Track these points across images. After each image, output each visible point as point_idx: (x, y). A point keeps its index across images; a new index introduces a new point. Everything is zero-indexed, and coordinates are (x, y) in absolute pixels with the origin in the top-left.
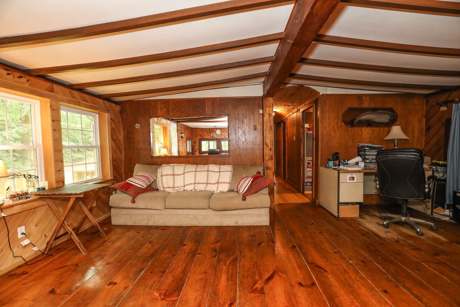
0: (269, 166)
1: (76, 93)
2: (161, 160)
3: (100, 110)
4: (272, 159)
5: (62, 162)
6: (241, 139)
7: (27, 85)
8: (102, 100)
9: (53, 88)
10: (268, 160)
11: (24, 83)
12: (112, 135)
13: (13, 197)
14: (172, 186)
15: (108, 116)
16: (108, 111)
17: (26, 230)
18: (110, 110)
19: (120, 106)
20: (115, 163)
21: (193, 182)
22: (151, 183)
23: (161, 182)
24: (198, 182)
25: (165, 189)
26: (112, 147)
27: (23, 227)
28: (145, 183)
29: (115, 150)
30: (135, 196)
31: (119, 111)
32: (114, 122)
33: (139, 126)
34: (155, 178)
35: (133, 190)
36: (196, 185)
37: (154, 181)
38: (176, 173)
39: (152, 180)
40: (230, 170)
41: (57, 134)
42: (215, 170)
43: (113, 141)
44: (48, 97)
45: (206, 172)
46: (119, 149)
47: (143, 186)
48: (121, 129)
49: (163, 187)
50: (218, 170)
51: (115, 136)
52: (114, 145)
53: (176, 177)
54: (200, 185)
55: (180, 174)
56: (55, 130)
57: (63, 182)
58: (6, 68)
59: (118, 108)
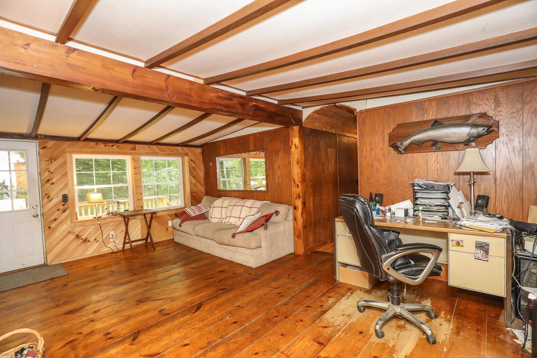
0: (297, 205)
1: (154, 147)
2: (224, 193)
3: (177, 155)
4: (300, 197)
5: (141, 194)
6: (277, 174)
7: (117, 150)
8: (181, 148)
9: (135, 147)
10: (296, 198)
11: (114, 149)
12: (191, 173)
13: (109, 214)
14: (220, 217)
15: (186, 158)
16: (187, 154)
17: (114, 233)
18: (190, 153)
19: (201, 149)
20: (194, 195)
21: (229, 215)
22: (202, 213)
23: (211, 213)
24: (232, 215)
25: (212, 219)
26: (191, 182)
27: (113, 232)
28: (194, 213)
29: (194, 184)
30: (182, 222)
31: (200, 152)
32: (194, 162)
33: (211, 164)
34: (209, 209)
35: (184, 217)
36: (231, 218)
37: (206, 211)
38: (224, 206)
39: (205, 210)
40: (258, 207)
41: (137, 176)
42: (248, 206)
43: (193, 177)
44: (130, 154)
45: (241, 207)
46: (200, 183)
47: (191, 214)
48: (202, 167)
49: (211, 218)
50: (251, 206)
51: (195, 173)
52: (193, 181)
53: (224, 209)
54: (233, 218)
55: (226, 207)
56: (136, 174)
57: (142, 207)
58: (104, 143)
59: (199, 150)
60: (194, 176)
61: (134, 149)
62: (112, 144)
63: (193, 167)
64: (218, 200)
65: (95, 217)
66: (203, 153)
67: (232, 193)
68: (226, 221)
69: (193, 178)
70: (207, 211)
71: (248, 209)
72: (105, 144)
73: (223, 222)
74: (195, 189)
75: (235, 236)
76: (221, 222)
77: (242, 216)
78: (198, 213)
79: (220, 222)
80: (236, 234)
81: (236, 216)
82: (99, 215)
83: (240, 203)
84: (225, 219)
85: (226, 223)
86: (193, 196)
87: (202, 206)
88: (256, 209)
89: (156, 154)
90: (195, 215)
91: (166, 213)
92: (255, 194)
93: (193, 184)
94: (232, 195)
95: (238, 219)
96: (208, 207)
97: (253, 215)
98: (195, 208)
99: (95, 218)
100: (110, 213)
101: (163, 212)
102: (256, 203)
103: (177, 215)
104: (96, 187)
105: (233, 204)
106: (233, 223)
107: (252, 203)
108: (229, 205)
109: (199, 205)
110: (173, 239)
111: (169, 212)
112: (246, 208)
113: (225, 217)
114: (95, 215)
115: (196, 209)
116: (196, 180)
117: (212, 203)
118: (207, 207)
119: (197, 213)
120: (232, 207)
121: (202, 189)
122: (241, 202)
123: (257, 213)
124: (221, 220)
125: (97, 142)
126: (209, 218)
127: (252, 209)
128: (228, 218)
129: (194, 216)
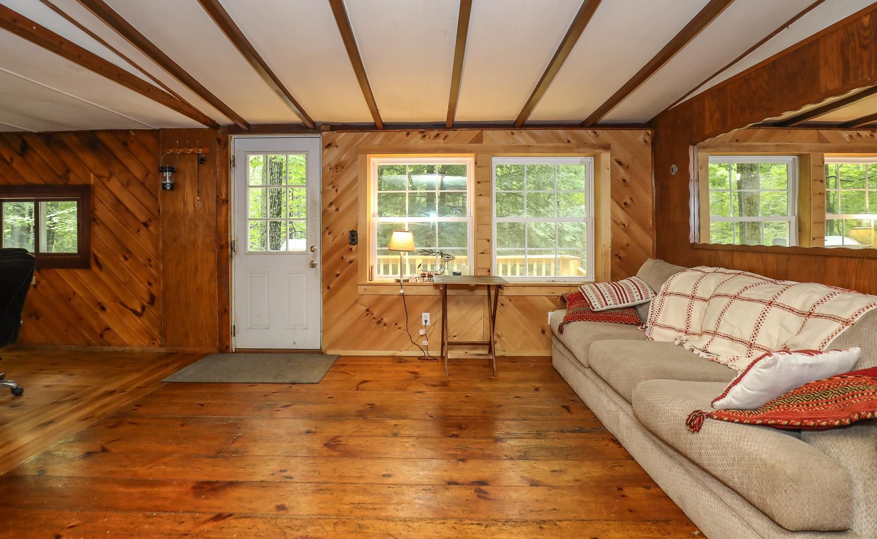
1: (524, 133)
2: (709, 253)
3: (580, 150)
5: (489, 241)
7: (446, 143)
9: (482, 136)
12: (616, 196)
13: (423, 276)
14: (683, 327)
15: (606, 157)
16: (607, 147)
17: (431, 318)
18: (615, 146)
19: (650, 132)
20: (622, 254)
21: (712, 328)
22: (626, 304)
23: (656, 309)
24: (723, 330)
25: (656, 328)
26: (614, 221)
27: (428, 314)
28: (603, 301)
29: (624, 225)
30: (568, 320)
31: (645, 141)
32: (627, 168)
33: (675, 169)
34: (651, 295)
35: (575, 308)
36: (717, 339)
37: (641, 301)
38: (699, 294)
39: (637, 298)
40: (847, 316)
41: (484, 200)
42: (797, 306)
43: (622, 208)
44: (470, 151)
45: (761, 307)
46: (642, 224)
47: (593, 304)
48: (651, 181)
49: (654, 324)
50: (807, 309)
51: (628, 197)
52: (622, 216)
53: (697, 305)
54: (726, 341)
55: (707, 297)
56: (480, 195)
57: (489, 271)
58: (422, 130)
59: (642, 136)
60: (625, 204)
61: (479, 140)
62: (435, 132)
63: (624, 181)
64: (684, 274)
65: (399, 279)
66: (655, 143)
67: (736, 255)
68: (700, 343)
69: (621, 210)
70: (644, 300)
71: (794, 321)
72: (423, 132)
73: (687, 346)
74: (625, 239)
75: (700, 424)
76: (681, 344)
77: (761, 341)
78: (612, 304)
79: (677, 343)
80: (710, 416)
81: (737, 335)
82: (406, 277)
83: (760, 293)
84: (697, 337)
85: (696, 352)
86: (620, 258)
87: (631, 285)
88: (836, 325)
89: (526, 149)
90: (605, 308)
91: (544, 291)
92: (834, 263)
93: (623, 227)
94: (737, 261)
95: (744, 348)
96: (650, 292)
97: (810, 352)
98: (609, 290)
99: (398, 281)
100: (427, 275)
101: (537, 289)
102: (838, 300)
103: (563, 302)
104: (406, 220)
105: (733, 292)
106: (723, 359)
107: (817, 297)
108: (717, 292)
109: (624, 282)
110: (550, 359)
111: (551, 290)
112: (785, 313)
113: (698, 331)
114: (398, 276)
115: (611, 293)
116: (629, 214)
117: (665, 278)
118: (645, 290)
119: (611, 302)
120: (726, 300)
121: (649, 241)
122: (766, 288)
123: (839, 344)
124: (685, 337)
125: (410, 130)
126: (648, 324)
127: (811, 320)
128: (707, 338)
129: (600, 309)
